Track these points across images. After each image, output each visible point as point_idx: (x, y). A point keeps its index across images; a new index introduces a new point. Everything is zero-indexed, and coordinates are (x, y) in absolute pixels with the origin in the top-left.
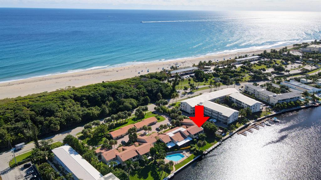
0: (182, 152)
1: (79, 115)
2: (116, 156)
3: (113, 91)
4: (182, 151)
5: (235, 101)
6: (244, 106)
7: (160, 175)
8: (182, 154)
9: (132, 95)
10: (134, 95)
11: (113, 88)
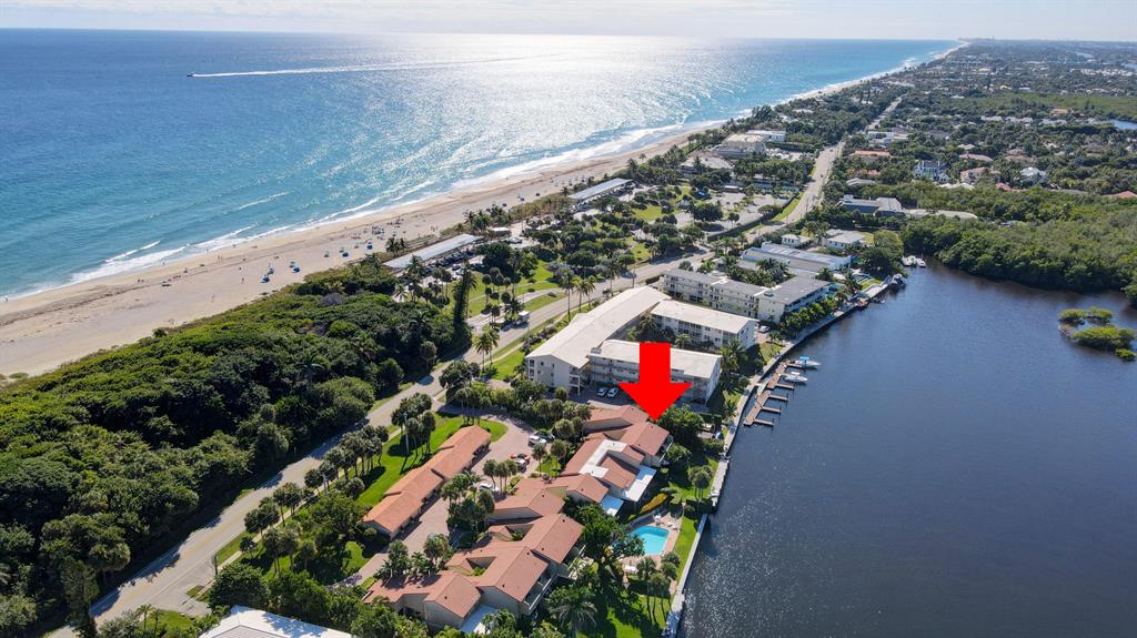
0: (650, 520)
1: (187, 482)
2: (480, 590)
3: (258, 362)
4: (649, 515)
5: (674, 326)
6: (713, 339)
7: (645, 612)
8: (653, 525)
9: (341, 363)
10: (349, 363)
11: (251, 350)
